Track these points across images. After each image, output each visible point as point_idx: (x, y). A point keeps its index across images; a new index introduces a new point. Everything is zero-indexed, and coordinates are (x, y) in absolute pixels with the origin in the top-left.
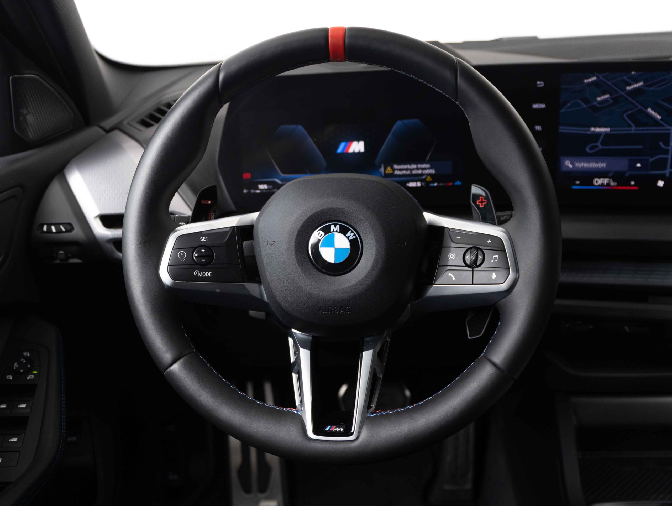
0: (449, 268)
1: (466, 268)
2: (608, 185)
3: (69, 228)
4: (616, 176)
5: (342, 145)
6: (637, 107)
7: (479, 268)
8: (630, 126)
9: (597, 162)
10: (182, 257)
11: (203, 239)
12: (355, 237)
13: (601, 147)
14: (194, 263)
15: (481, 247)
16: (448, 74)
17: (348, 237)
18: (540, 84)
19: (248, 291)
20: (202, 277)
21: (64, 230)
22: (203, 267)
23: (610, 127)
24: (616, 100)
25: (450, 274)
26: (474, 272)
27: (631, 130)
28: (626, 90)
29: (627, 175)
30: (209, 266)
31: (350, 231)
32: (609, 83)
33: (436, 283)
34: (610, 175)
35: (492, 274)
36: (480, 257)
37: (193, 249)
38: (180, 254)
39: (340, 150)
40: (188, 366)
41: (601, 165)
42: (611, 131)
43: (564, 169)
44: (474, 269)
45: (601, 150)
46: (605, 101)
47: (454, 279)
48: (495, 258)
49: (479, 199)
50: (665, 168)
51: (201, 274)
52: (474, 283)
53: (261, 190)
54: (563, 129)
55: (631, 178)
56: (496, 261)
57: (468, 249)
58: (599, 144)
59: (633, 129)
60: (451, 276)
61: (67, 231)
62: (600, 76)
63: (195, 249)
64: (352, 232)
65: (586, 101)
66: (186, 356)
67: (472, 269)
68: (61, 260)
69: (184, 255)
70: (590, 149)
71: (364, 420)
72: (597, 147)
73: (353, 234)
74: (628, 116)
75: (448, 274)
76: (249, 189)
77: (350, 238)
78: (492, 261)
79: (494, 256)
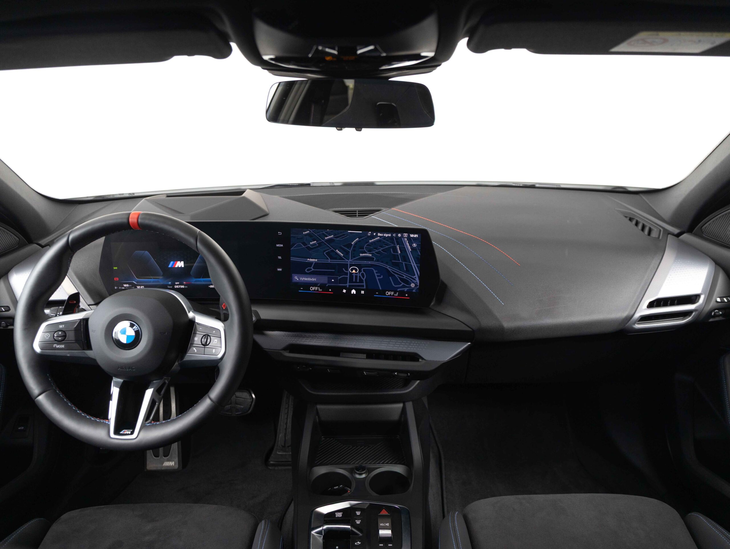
0: (194, 345)
1: (202, 346)
2: (318, 290)
3: (7, 309)
4: (322, 286)
5: (172, 263)
6: (331, 249)
7: (207, 346)
8: (328, 259)
9: (311, 278)
10: (47, 337)
11: (61, 326)
12: (138, 329)
13: (313, 270)
14: (54, 340)
15: (210, 335)
16: (192, 241)
17: (134, 329)
18: (280, 233)
19: (87, 355)
20: (58, 348)
21: (4, 310)
22: (59, 342)
23: (317, 259)
24: (320, 244)
25: (194, 349)
26: (205, 348)
27: (328, 261)
28: (325, 239)
29: (327, 285)
30: (63, 342)
31: (135, 326)
32: (316, 235)
33: (188, 353)
34: (318, 285)
35: (213, 350)
36: (209, 340)
37: (54, 332)
38: (46, 335)
39: (170, 266)
40: (48, 397)
41: (314, 280)
42: (318, 261)
43: (294, 281)
44: (205, 347)
45: (313, 271)
46: (314, 244)
47: (196, 351)
48: (216, 341)
49: (223, 305)
50: (347, 283)
51: (58, 346)
52: (205, 354)
53: (125, 287)
54: (293, 259)
55: (330, 287)
56: (216, 343)
57: (204, 335)
58: (312, 268)
59: (329, 261)
60: (194, 350)
61: (5, 311)
62: (311, 231)
63: (56, 332)
64: (136, 327)
65: (304, 244)
66: (49, 391)
67: (204, 347)
68: (3, 327)
69: (48, 336)
70: (308, 270)
71: (143, 427)
72: (311, 269)
73: (137, 328)
74: (326, 253)
75: (193, 348)
76: (118, 286)
77: (135, 330)
78: (214, 343)
79: (215, 340)
